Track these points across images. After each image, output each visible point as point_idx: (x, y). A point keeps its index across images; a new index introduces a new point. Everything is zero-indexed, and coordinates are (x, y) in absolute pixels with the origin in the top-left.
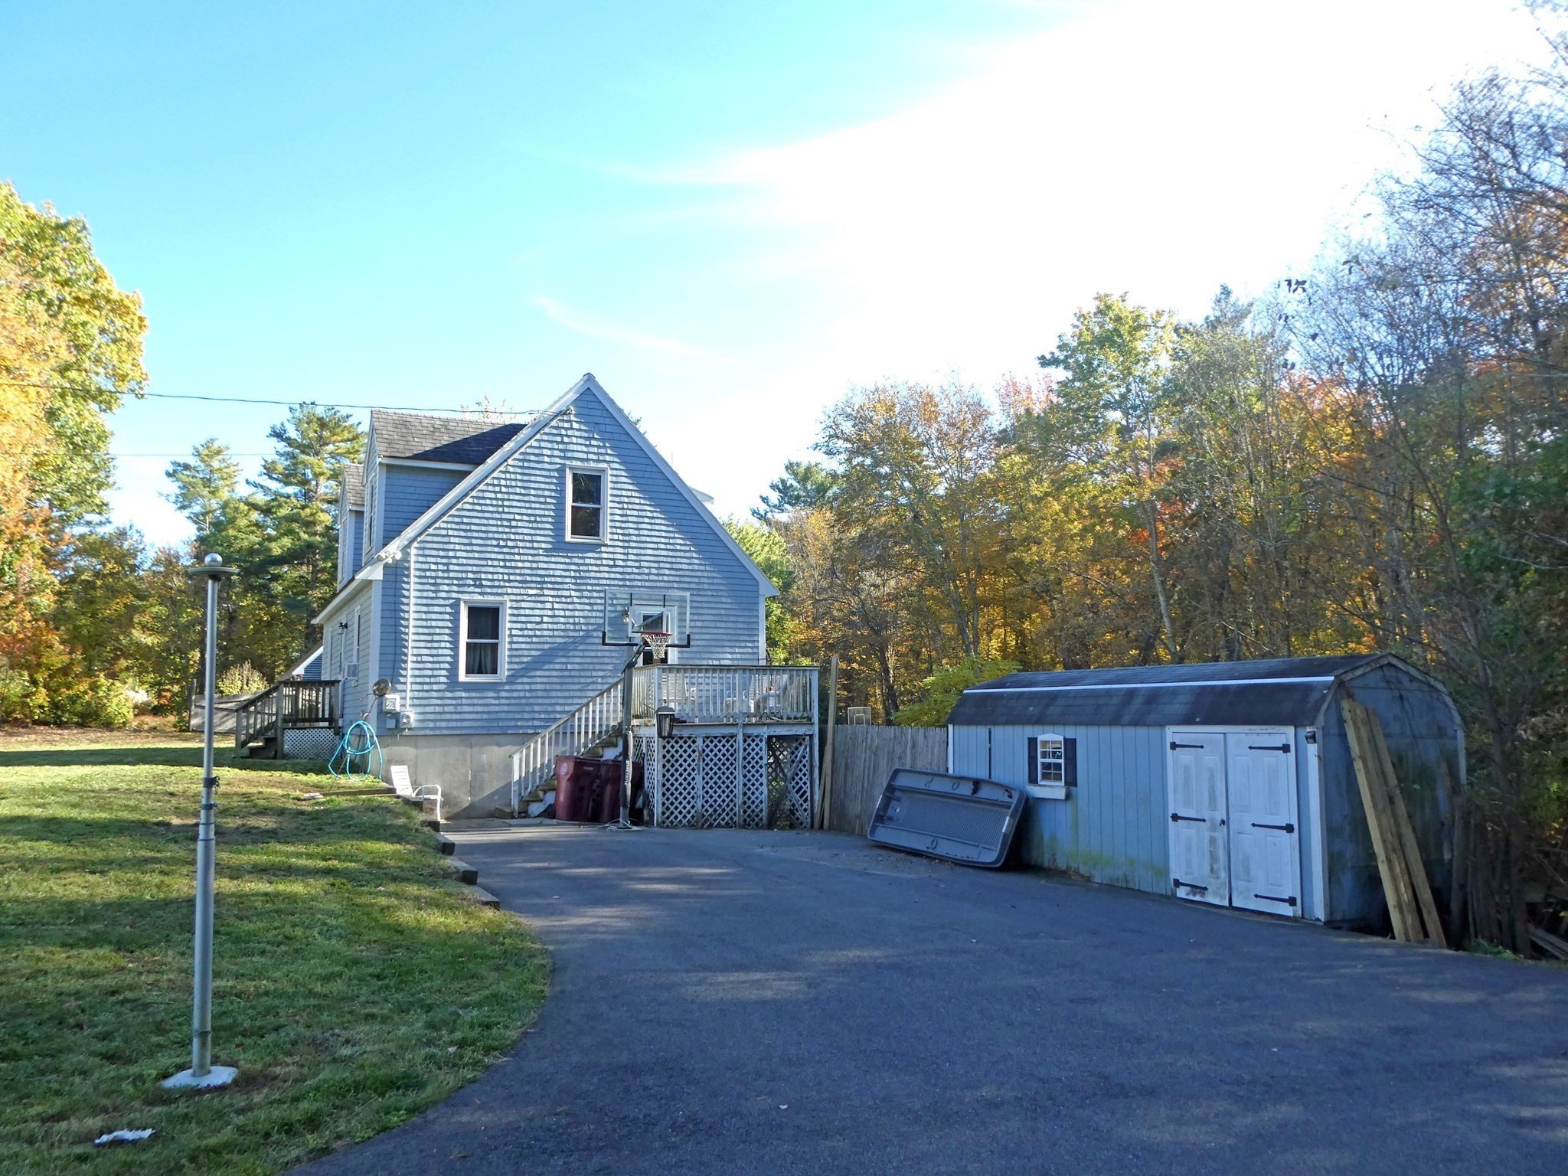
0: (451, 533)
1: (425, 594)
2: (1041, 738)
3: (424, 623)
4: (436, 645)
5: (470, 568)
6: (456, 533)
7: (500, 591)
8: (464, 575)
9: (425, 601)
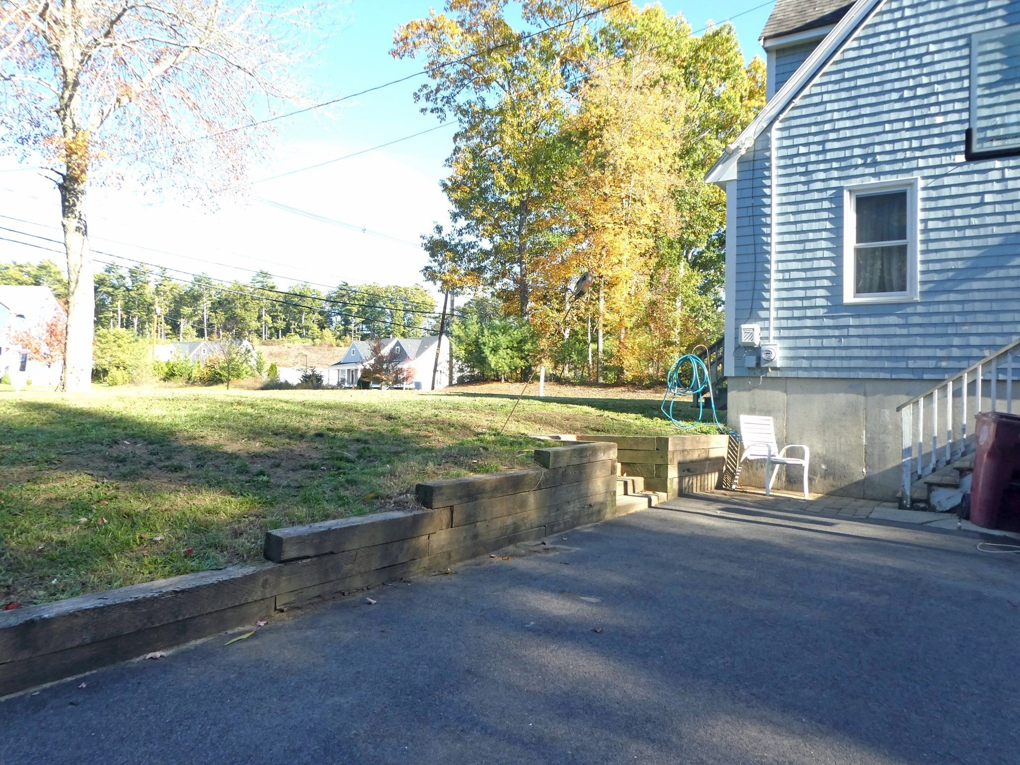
0: (826, 97)
1: (793, 189)
3: (792, 228)
4: (809, 255)
5: (856, 142)
6: (834, 97)
7: (906, 165)
8: (848, 153)
9: (792, 198)
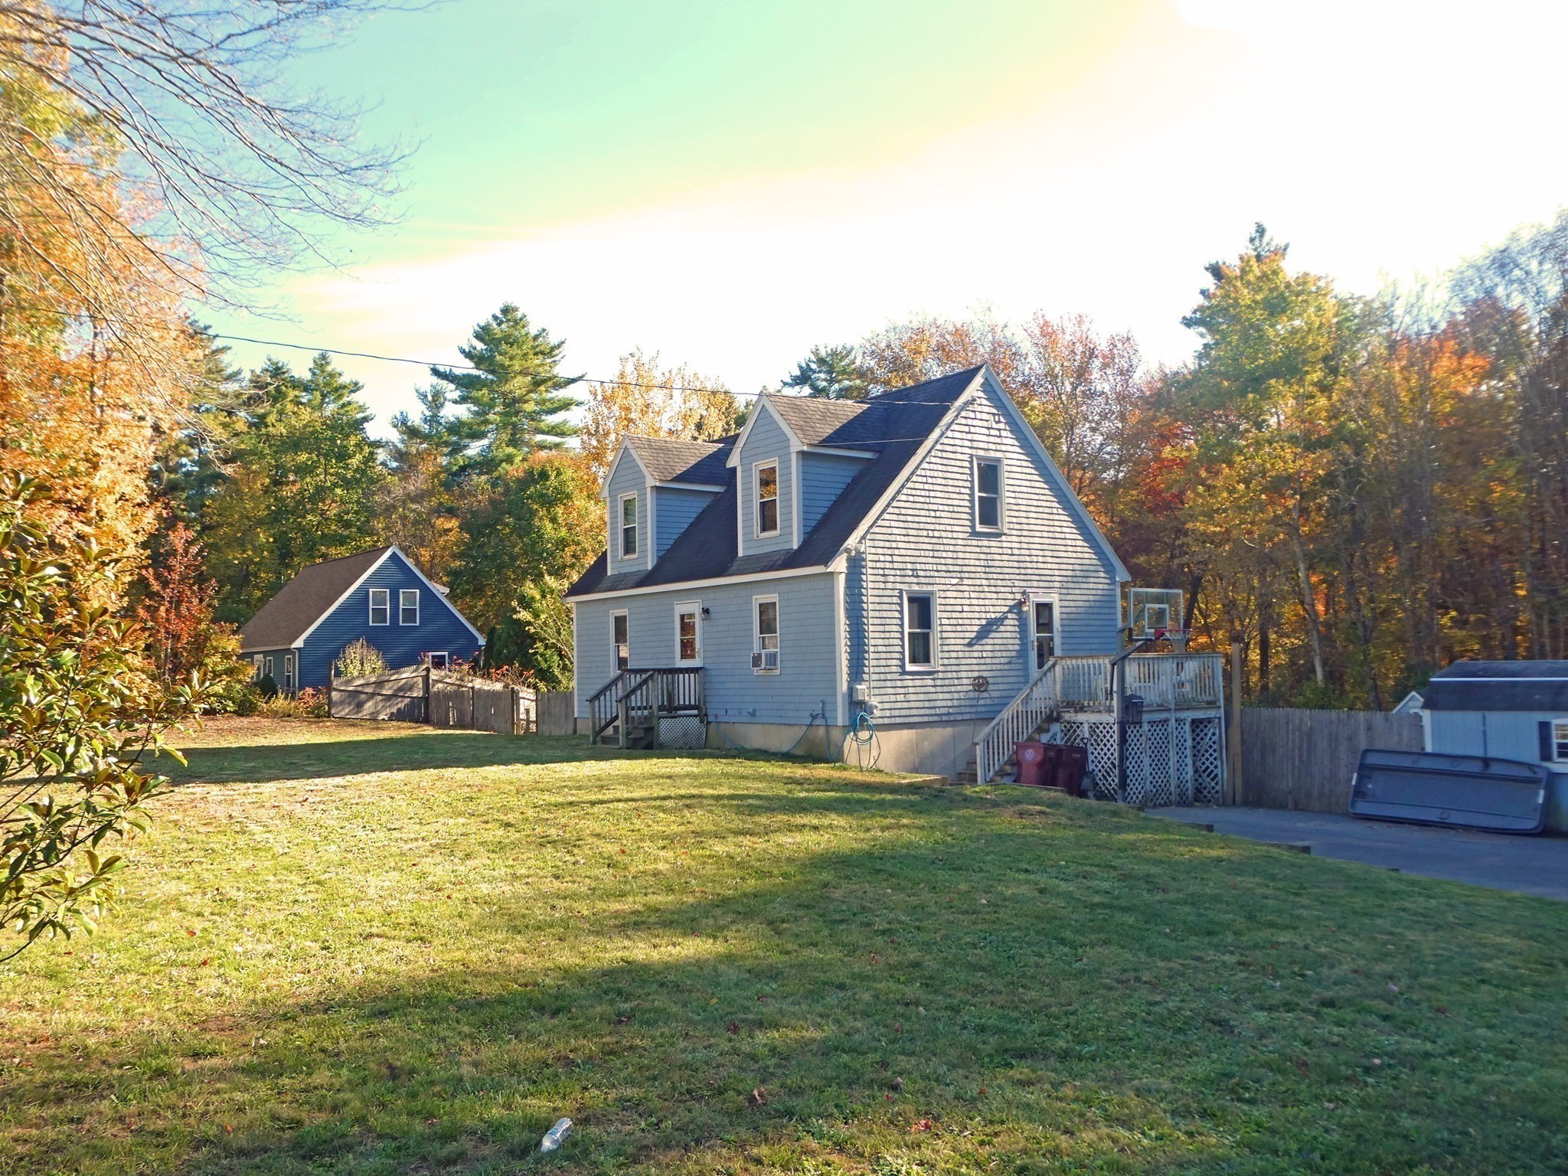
0: (894, 524)
1: (878, 585)
2: (1555, 722)
4: (887, 635)
5: (908, 559)
6: (897, 524)
7: (931, 581)
8: (904, 566)
9: (878, 592)
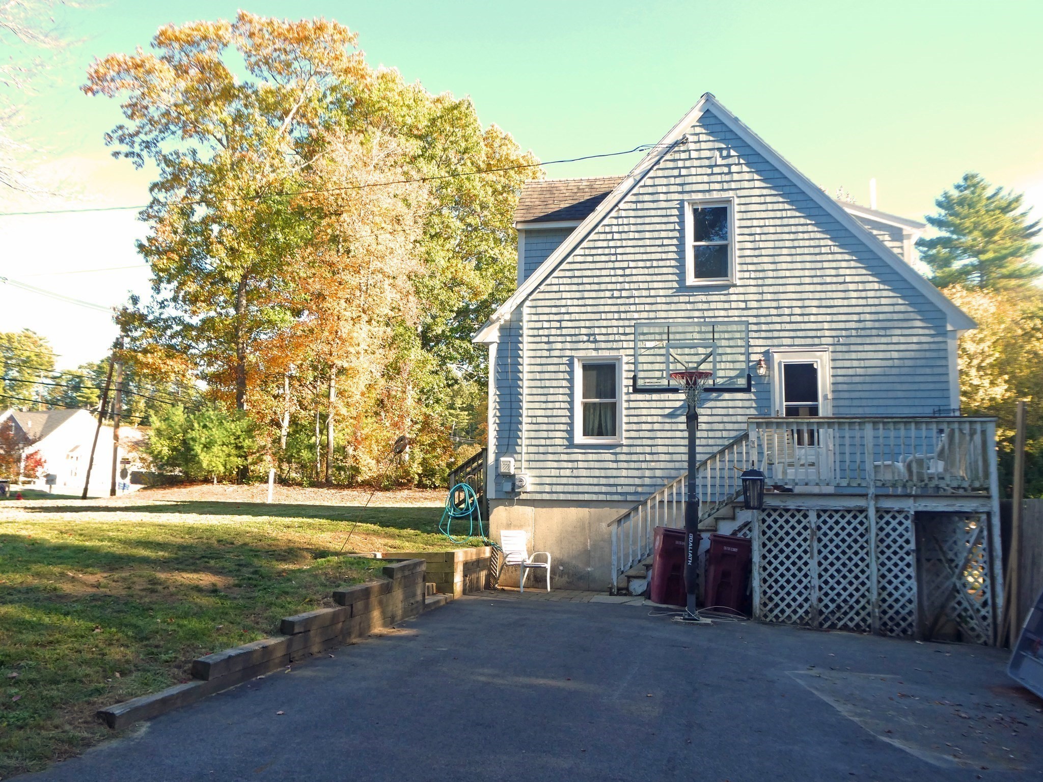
0: (562, 288)
3: (538, 384)
4: (550, 405)
5: (582, 324)
6: (567, 288)
7: (615, 345)
8: (577, 331)
9: (538, 361)
